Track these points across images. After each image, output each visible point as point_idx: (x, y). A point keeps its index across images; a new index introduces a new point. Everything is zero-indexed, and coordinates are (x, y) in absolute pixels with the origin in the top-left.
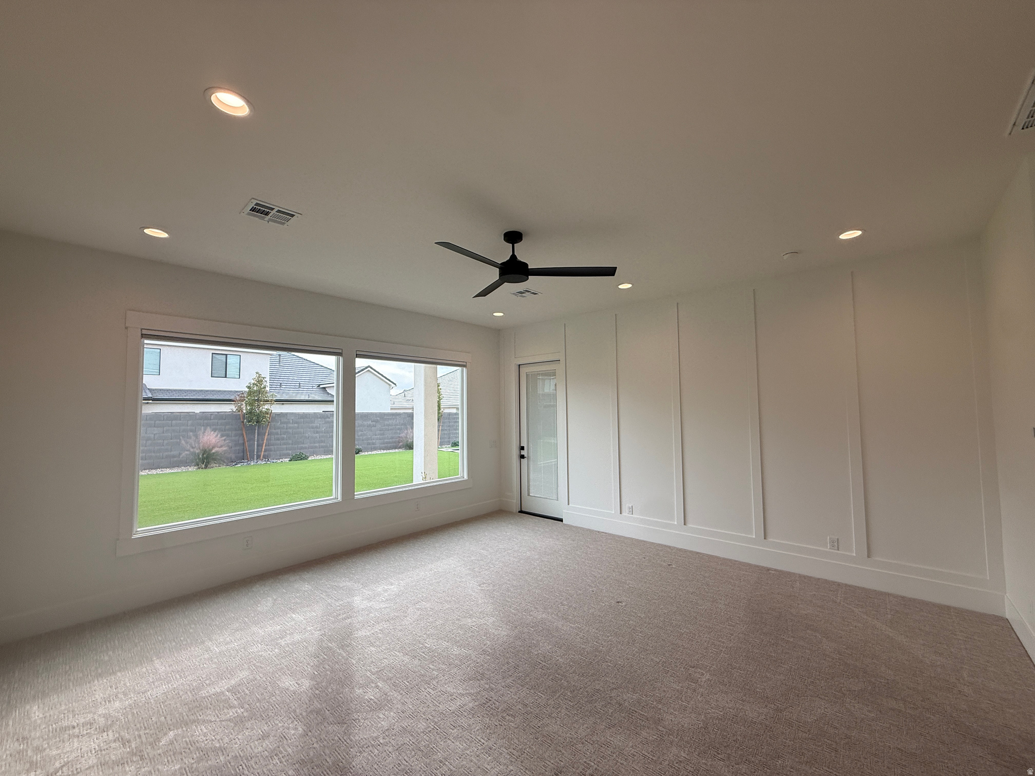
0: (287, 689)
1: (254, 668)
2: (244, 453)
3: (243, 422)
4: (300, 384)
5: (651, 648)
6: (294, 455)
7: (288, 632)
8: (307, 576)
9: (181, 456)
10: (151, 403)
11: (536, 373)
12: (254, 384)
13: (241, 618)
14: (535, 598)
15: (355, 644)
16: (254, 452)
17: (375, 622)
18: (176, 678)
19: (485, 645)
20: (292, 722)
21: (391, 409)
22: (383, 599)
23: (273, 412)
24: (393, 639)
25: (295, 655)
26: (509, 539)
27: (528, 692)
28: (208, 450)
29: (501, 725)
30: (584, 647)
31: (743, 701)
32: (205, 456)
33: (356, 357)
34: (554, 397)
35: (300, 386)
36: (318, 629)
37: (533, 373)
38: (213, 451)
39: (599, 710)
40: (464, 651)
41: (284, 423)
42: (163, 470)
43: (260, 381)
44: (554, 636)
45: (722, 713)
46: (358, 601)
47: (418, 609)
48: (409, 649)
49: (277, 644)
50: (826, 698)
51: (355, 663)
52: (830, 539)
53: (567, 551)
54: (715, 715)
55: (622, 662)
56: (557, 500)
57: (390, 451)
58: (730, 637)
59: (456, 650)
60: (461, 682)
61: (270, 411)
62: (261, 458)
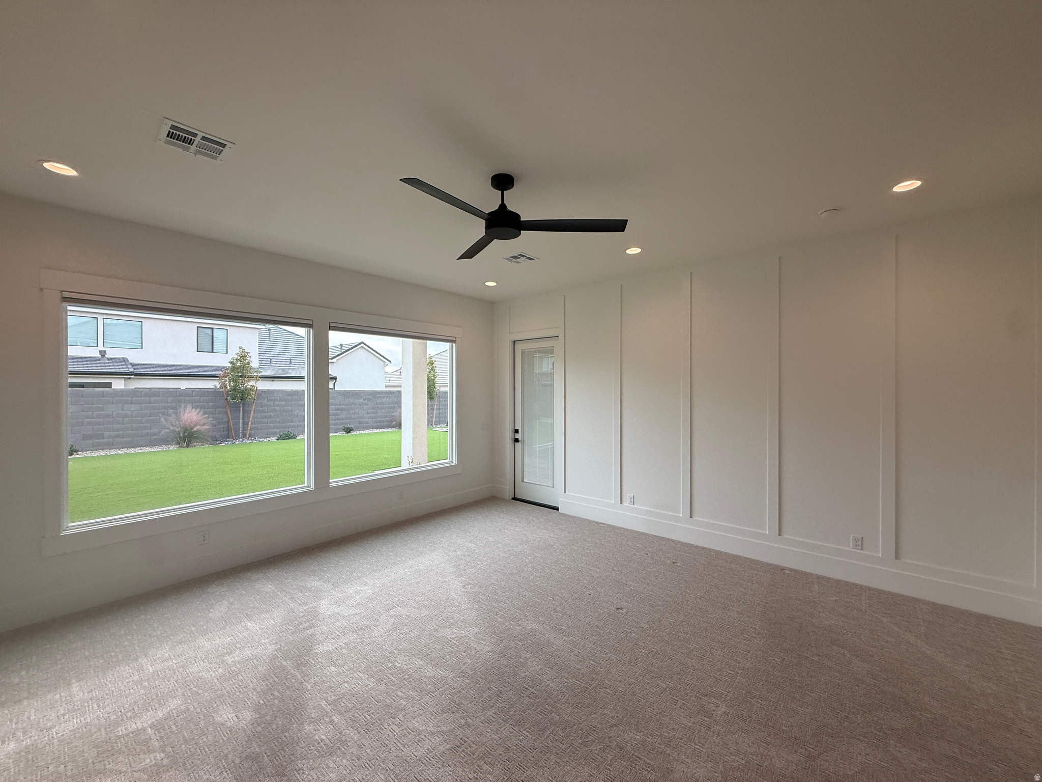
0: (223, 725)
1: (189, 694)
2: (229, 432)
3: (226, 399)
4: (291, 360)
5: (656, 670)
6: (282, 434)
7: (238, 646)
8: (272, 573)
9: (161, 434)
10: (133, 378)
11: (533, 350)
12: (237, 360)
13: (188, 628)
14: (526, 603)
15: (313, 662)
16: (239, 430)
17: (341, 633)
18: (93, 708)
19: (465, 664)
20: (220, 774)
21: (386, 387)
22: (354, 603)
23: (258, 388)
24: (358, 655)
25: (241, 677)
26: (500, 531)
27: (511, 730)
28: (189, 428)
29: (477, 779)
30: (579, 667)
31: (768, 744)
32: (186, 434)
33: (330, 329)
34: (551, 375)
35: (291, 362)
36: (274, 642)
37: (529, 350)
38: (195, 429)
39: (596, 756)
40: (441, 673)
41: (271, 400)
42: (142, 448)
43: (243, 356)
44: (545, 653)
45: (743, 762)
46: (325, 607)
47: (392, 616)
48: (375, 670)
49: (223, 661)
50: (866, 739)
51: (310, 688)
52: (853, 537)
53: (562, 545)
54: (735, 765)
55: (623, 688)
56: (553, 487)
57: (383, 430)
58: (747, 655)
59: (430, 671)
60: (432, 715)
61: (255, 388)
62: (247, 437)
